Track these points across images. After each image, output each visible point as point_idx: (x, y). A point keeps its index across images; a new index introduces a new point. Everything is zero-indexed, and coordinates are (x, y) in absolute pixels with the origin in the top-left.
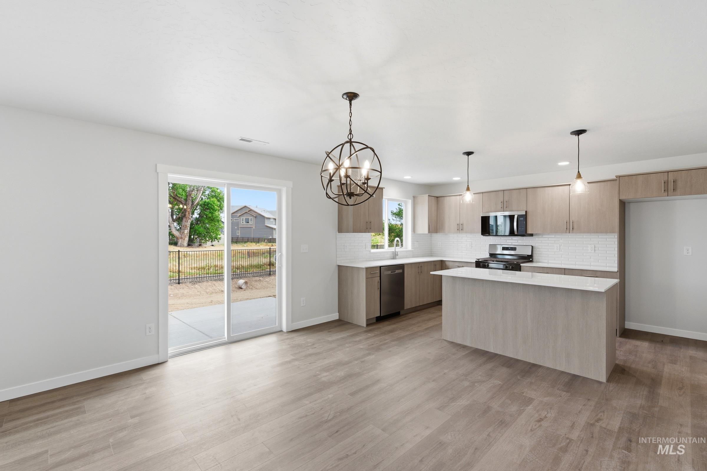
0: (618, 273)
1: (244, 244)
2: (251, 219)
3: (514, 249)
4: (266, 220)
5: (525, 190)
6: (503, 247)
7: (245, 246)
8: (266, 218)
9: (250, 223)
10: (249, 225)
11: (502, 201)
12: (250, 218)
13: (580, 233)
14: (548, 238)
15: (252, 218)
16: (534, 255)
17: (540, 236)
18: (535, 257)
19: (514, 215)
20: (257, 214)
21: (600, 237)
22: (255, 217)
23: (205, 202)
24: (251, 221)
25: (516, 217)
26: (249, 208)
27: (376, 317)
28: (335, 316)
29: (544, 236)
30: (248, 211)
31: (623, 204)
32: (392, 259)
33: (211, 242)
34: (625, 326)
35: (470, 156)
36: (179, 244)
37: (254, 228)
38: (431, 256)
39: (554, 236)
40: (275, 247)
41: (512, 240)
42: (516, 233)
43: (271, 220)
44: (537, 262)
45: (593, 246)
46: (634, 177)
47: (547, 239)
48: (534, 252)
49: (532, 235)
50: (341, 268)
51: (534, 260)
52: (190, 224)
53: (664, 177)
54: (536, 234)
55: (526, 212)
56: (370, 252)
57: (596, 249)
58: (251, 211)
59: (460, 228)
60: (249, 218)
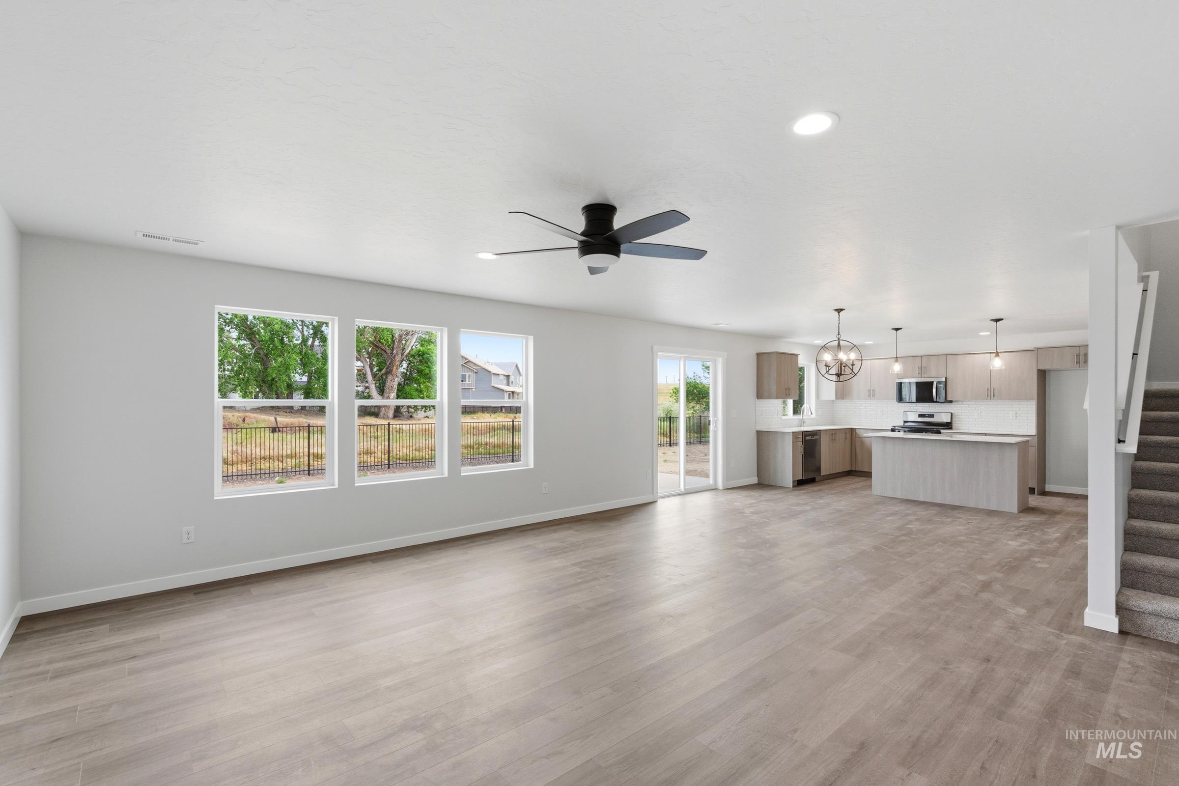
0: (1036, 436)
1: (473, 416)
2: (469, 375)
3: (932, 416)
4: (493, 377)
5: (945, 357)
6: (919, 415)
7: (475, 418)
8: (493, 374)
9: (467, 382)
10: (466, 385)
11: (920, 367)
12: (467, 374)
13: (1001, 399)
14: (969, 405)
15: (471, 374)
16: (953, 422)
17: (960, 403)
18: (954, 425)
19: (932, 382)
20: (479, 368)
21: (1021, 403)
22: (476, 372)
23: (419, 351)
24: (469, 379)
25: (935, 383)
26: (465, 358)
27: (798, 480)
28: (754, 480)
29: (964, 403)
30: (465, 363)
31: (1042, 375)
32: (799, 426)
33: (425, 411)
34: (1045, 488)
35: (898, 331)
36: (382, 414)
37: (474, 390)
38: (833, 425)
39: (974, 403)
40: (520, 419)
41: (917, 406)
42: (935, 400)
43: (500, 378)
44: (956, 429)
45: (1014, 412)
46: (1051, 349)
47: (967, 406)
48: (953, 419)
49: (951, 402)
50: (759, 433)
51: (953, 427)
52: (397, 383)
53: (1077, 351)
54: (956, 401)
55: (946, 378)
56: (781, 418)
57: (1017, 415)
58: (469, 364)
59: (871, 394)
60: (465, 375)
